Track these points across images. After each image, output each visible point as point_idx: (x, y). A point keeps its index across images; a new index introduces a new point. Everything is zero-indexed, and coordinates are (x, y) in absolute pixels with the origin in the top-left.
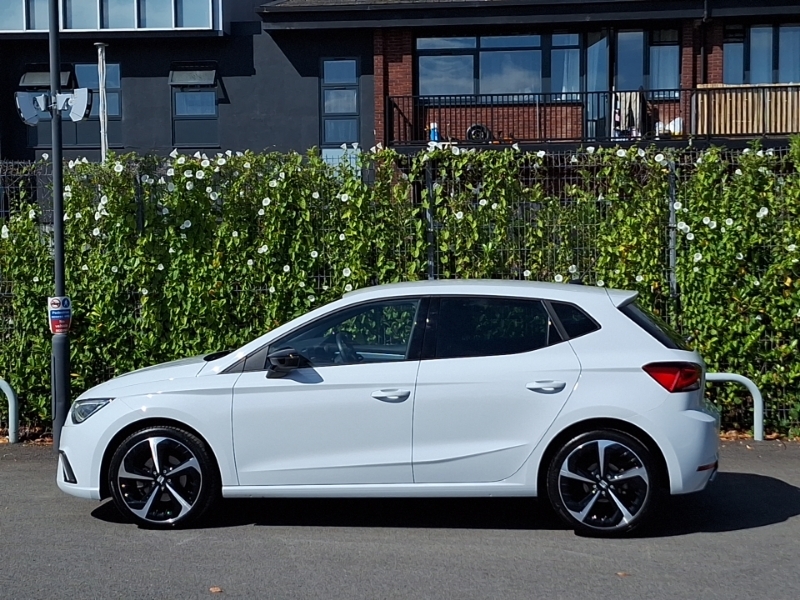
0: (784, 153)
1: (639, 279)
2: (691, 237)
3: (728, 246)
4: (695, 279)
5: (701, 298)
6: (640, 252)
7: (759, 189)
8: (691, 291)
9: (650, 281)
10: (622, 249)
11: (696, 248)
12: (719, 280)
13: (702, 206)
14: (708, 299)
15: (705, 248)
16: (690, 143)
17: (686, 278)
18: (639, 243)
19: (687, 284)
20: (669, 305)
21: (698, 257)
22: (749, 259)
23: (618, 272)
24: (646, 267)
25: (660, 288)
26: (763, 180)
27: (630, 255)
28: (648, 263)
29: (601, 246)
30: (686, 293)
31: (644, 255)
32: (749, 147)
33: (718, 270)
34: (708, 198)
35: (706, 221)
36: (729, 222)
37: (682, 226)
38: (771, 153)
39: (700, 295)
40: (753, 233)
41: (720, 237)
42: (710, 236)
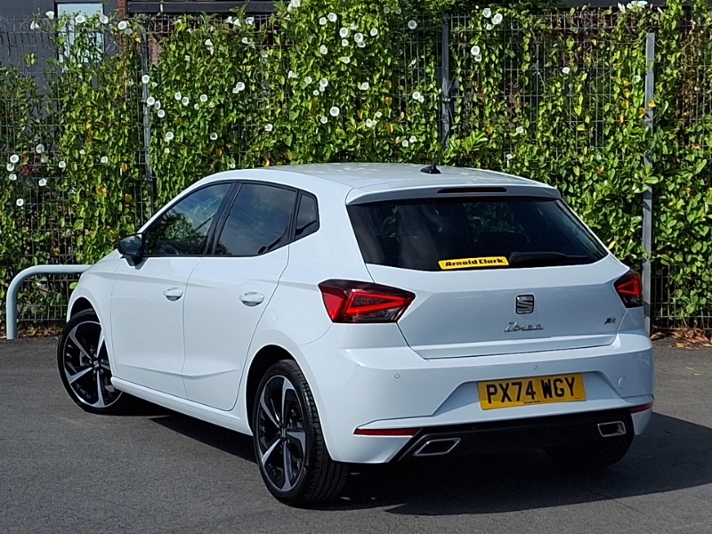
0: (263, 21)
1: (104, 160)
2: (161, 114)
3: (202, 125)
4: (168, 161)
5: (176, 182)
6: (107, 130)
7: (237, 61)
8: (166, 174)
9: (118, 164)
10: (89, 126)
11: (169, 127)
12: (194, 161)
13: (175, 80)
14: (183, 184)
15: (178, 127)
16: (162, 9)
17: (158, 158)
18: (105, 119)
19: (160, 167)
20: (144, 189)
21: (169, 137)
22: (225, 138)
23: (82, 152)
24: (113, 147)
25: (129, 170)
26: (242, 51)
27: (97, 133)
28: (117, 143)
29: (65, 123)
30: (161, 176)
31: (111, 134)
32: (234, 15)
33: (193, 152)
34: (180, 71)
35: (178, 96)
36: (204, 98)
37: (150, 101)
38: (250, 22)
39: (174, 179)
40: (232, 111)
41: (195, 113)
42: (184, 114)
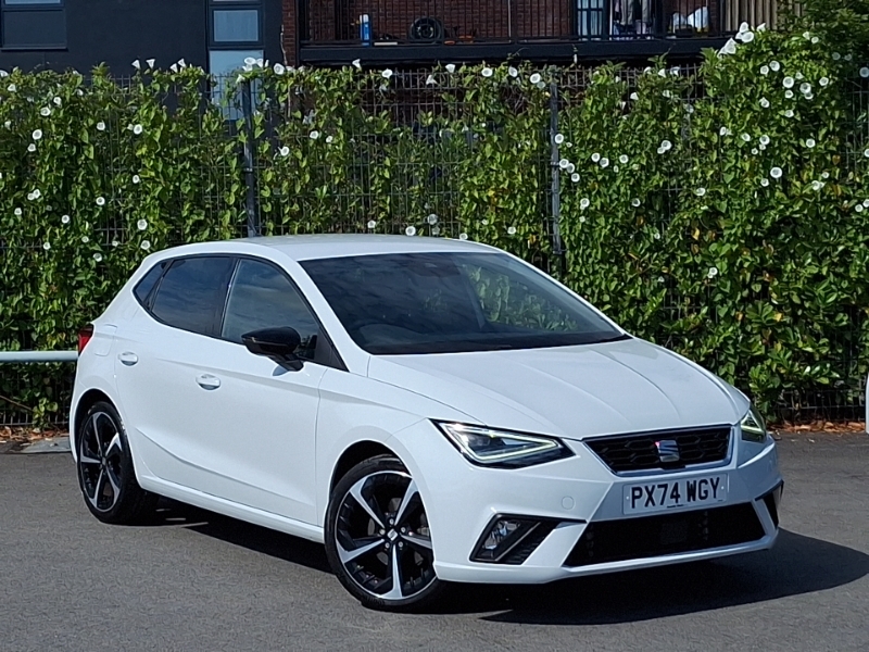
0: (692, 72)
1: (512, 231)
2: (576, 179)
3: (622, 190)
4: (582, 231)
5: (590, 255)
6: (513, 197)
7: (662, 117)
8: (578, 246)
9: (526, 235)
10: (491, 193)
11: (584, 192)
12: (612, 232)
13: (591, 138)
14: (599, 257)
15: (594, 193)
16: (576, 60)
17: (571, 229)
18: (511, 186)
19: (572, 238)
20: (551, 264)
21: (584, 204)
22: (648, 205)
23: (485, 222)
24: (520, 216)
25: (537, 242)
26: (666, 106)
27: (501, 201)
28: (524, 211)
29: (465, 190)
30: (572, 249)
31: (518, 202)
32: (652, 64)
33: (611, 220)
34: (597, 129)
35: (596, 157)
36: (624, 159)
37: (565, 164)
38: (676, 73)
39: (589, 251)
40: (655, 174)
41: (613, 177)
42: (600, 177)
